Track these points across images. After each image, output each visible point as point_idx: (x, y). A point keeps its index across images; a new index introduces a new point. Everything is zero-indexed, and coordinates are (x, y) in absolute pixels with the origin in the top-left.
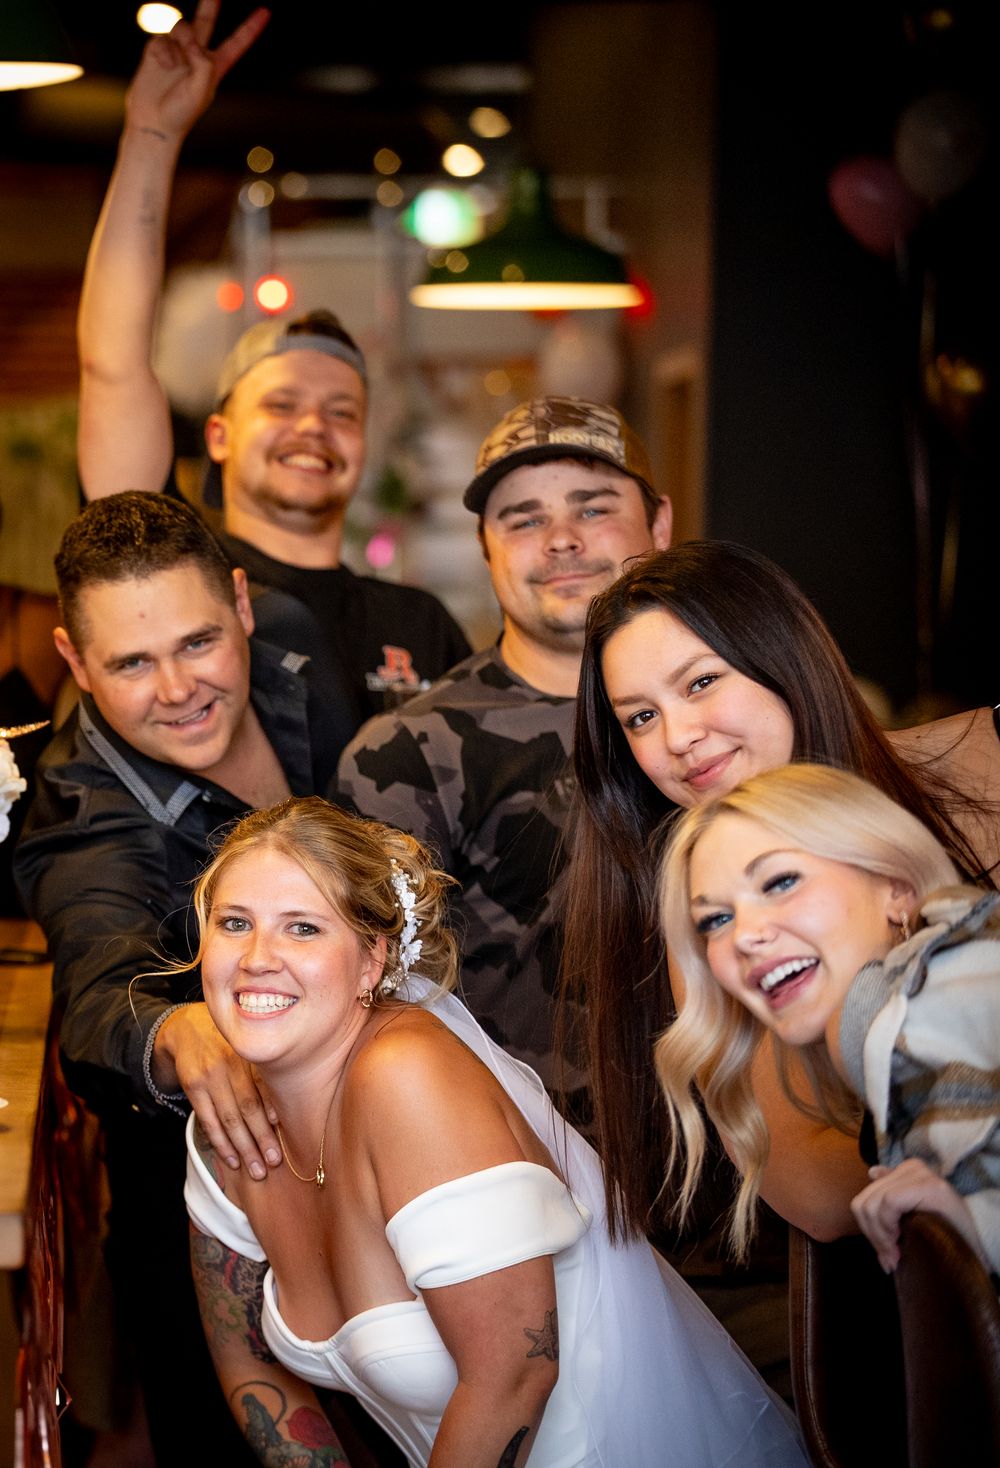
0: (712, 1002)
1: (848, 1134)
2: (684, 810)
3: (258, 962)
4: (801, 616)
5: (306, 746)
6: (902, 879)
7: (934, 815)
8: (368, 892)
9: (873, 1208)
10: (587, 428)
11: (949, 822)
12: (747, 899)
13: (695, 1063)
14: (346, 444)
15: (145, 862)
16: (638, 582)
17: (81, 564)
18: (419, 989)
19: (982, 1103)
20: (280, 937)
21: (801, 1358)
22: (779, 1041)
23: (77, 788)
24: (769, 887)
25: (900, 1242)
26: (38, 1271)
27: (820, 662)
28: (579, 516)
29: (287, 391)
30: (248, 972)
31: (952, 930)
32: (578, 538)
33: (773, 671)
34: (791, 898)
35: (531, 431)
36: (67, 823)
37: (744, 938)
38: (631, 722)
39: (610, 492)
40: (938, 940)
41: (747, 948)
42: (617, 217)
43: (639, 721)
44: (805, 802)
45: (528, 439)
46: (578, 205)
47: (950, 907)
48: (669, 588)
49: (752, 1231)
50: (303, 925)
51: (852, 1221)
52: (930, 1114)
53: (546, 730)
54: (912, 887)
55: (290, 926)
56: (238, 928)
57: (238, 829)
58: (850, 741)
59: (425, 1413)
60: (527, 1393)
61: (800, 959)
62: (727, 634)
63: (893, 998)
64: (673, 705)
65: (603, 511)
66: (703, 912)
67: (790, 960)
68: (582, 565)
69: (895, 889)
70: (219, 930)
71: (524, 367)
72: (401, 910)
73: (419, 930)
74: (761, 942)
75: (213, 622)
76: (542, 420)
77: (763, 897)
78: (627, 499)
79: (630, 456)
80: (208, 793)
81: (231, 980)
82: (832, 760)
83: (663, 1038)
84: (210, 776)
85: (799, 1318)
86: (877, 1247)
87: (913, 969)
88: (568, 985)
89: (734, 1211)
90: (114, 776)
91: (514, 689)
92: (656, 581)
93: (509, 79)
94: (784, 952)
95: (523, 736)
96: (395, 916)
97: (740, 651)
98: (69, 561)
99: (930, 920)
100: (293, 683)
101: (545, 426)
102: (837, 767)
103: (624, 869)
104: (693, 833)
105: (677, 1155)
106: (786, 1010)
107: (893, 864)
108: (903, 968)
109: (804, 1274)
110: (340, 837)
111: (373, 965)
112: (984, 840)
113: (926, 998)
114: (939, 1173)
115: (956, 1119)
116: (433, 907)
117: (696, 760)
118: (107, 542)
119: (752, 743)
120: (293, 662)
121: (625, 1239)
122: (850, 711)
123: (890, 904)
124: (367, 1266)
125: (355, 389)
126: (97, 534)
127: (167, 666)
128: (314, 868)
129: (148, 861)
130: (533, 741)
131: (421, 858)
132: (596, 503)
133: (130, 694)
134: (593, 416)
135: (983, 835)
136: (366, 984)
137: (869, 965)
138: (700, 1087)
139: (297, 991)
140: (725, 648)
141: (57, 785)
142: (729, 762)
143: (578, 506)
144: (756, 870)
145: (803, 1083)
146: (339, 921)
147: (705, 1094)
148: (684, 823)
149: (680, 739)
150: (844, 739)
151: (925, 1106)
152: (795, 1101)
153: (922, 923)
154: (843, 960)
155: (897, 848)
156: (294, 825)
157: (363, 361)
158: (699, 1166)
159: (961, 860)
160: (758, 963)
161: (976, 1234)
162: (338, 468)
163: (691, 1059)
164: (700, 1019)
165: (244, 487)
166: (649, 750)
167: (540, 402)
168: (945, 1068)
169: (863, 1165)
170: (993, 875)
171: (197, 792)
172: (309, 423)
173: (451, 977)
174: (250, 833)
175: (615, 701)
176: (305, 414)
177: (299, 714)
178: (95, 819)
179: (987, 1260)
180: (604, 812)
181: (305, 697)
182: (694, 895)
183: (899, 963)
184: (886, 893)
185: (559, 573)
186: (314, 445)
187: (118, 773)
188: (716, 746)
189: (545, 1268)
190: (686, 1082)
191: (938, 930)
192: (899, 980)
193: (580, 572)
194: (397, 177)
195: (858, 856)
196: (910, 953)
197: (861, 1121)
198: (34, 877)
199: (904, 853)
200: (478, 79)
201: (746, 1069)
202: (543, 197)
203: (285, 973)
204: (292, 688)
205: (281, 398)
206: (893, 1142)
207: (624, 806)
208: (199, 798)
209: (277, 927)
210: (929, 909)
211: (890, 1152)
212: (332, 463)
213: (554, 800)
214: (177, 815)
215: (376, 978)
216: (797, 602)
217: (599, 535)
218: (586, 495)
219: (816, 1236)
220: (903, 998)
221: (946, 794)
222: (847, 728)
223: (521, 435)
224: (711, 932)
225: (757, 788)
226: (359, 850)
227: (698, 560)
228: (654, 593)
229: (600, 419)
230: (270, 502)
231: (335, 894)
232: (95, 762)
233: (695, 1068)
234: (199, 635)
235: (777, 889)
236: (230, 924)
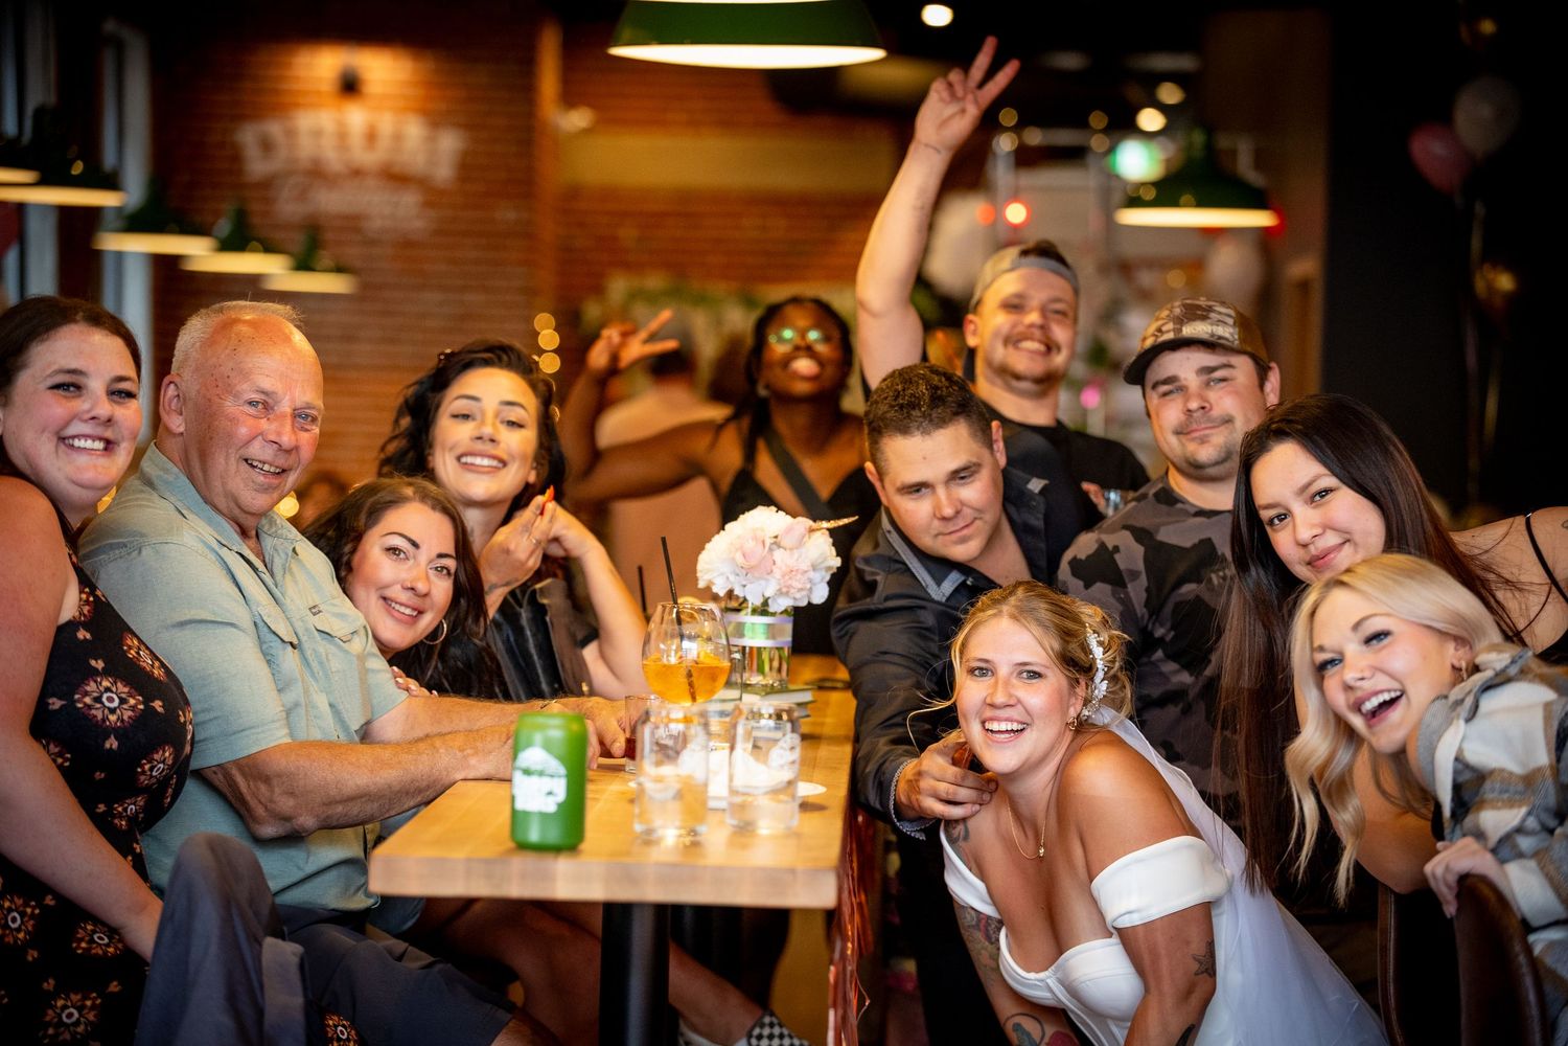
0: (1327, 721)
1: (1422, 818)
2: (1308, 585)
3: (1000, 699)
4: (1392, 448)
5: (1042, 545)
6: (1461, 635)
7: (1483, 591)
8: (1074, 647)
9: (1439, 871)
10: (1209, 321)
11: (1494, 597)
12: (1353, 649)
13: (1313, 765)
14: (1060, 334)
15: (922, 632)
16: (1277, 422)
17: (882, 420)
18: (1106, 716)
19: (1517, 797)
20: (1014, 681)
21: (1386, 977)
22: (1374, 752)
23: (877, 574)
24: (1368, 640)
25: (1458, 896)
26: (846, 910)
27: (1405, 482)
28: (1207, 384)
29: (1019, 296)
30: (992, 706)
31: (1497, 675)
32: (1208, 402)
33: (1371, 486)
34: (1384, 647)
35: (1170, 326)
36: (868, 600)
37: (1350, 676)
38: (1271, 522)
39: (1229, 366)
40: (1487, 681)
41: (1352, 683)
42: (1261, 161)
43: (1276, 521)
44: (1395, 581)
45: (1168, 331)
46: (1234, 153)
47: (1495, 658)
48: (1300, 427)
49: (1351, 885)
50: (1029, 672)
51: (1424, 880)
52: (1482, 805)
53: (1203, 537)
54: (1469, 643)
55: (1021, 673)
56: (983, 675)
57: (980, 603)
58: (1426, 539)
59: (1118, 1019)
60: (1195, 1000)
61: (1389, 691)
62: (1339, 460)
63: (1455, 721)
64: (1300, 510)
65: (1223, 380)
66: (1321, 657)
67: (1382, 692)
68: (1210, 420)
69: (1457, 644)
70: (969, 676)
71: (1195, 266)
72: (1094, 659)
73: (1106, 673)
74: (1362, 679)
75: (974, 460)
76: (1178, 318)
77: (1364, 648)
78: (1242, 369)
79: (1242, 340)
80: (970, 579)
81: (979, 713)
82: (1413, 551)
83: (1291, 746)
84: (972, 565)
85: (1384, 949)
86: (1441, 899)
87: (1469, 701)
88: (1224, 710)
89: (1338, 871)
90: (904, 564)
91: (1179, 506)
92: (1290, 422)
93: (1185, 63)
94: (1379, 687)
95: (1187, 542)
96: (1091, 665)
97: (1349, 472)
98: (875, 416)
99: (1481, 667)
100: (1035, 500)
101: (1180, 321)
102: (1415, 555)
103: (1264, 626)
104: (1316, 601)
105: (1299, 830)
106: (1377, 729)
107: (1456, 626)
108: (1462, 701)
109: (1389, 917)
110: (1054, 608)
111: (1076, 699)
112: (1518, 610)
113: (1479, 722)
114: (1485, 847)
115: (1499, 808)
116: (1115, 658)
117: (1316, 549)
118: (901, 407)
119: (1357, 537)
120: (1036, 485)
121: (1262, 890)
122: (1425, 516)
123: (1453, 654)
124: (1077, 912)
125: (1068, 294)
126: (895, 400)
127: (941, 491)
128: (1037, 631)
129: (924, 632)
130: (1195, 546)
131: (1105, 622)
132: (1218, 374)
133: (916, 513)
134: (1214, 311)
135: (1517, 607)
136: (1072, 713)
137: (1438, 698)
138: (1316, 782)
139: (1028, 720)
140: (1337, 470)
141: (864, 571)
142: (1340, 551)
143: (1205, 377)
144: (1360, 628)
145: (1390, 783)
146: (1056, 669)
147: (1320, 787)
148: (1309, 594)
149: (1305, 534)
150: (1421, 536)
151: (1477, 799)
152: (1383, 793)
153: (1476, 669)
154: (1420, 692)
155: (1458, 614)
156: (1020, 600)
157: (1075, 276)
158: (1314, 838)
159: (1502, 623)
160: (1359, 694)
161: (1512, 891)
162: (1055, 351)
163: (1311, 762)
164: (1318, 733)
165: (989, 363)
166: (1284, 542)
167: (1177, 304)
168: (1492, 772)
169: (1432, 839)
170: (1524, 635)
171: (963, 578)
172: (1033, 317)
173: (1127, 708)
174: (989, 607)
175: (1259, 506)
176: (1031, 311)
177: (1037, 521)
178: (887, 599)
179: (1519, 909)
180: (1251, 586)
181: (1043, 511)
182: (1316, 645)
183: (1460, 697)
184: (1451, 647)
185: (1195, 426)
186: (1037, 333)
187: (908, 562)
188: (1331, 539)
189: (1205, 912)
190: (1307, 777)
191: (1488, 674)
192: (1459, 709)
193: (1210, 425)
194: (1106, 131)
195: (1433, 620)
196: (1468, 690)
197: (1432, 809)
198: (847, 637)
199: (1463, 618)
200: (1162, 62)
201: (1350, 769)
202: (1209, 147)
203: (1019, 706)
204: (1034, 504)
205: (1016, 301)
206: (1455, 825)
207: (1265, 581)
208: (964, 583)
209: (1012, 673)
210: (1480, 659)
211: (1453, 831)
212: (1050, 347)
213: (1211, 588)
214: (948, 594)
215: (1079, 708)
216: (1389, 439)
217: (1221, 398)
218: (1211, 370)
219: (1397, 890)
220: (1462, 722)
221: (1492, 577)
222: (1423, 528)
223: (1164, 329)
224: (1326, 671)
225: (1361, 570)
226: (1067, 618)
227: (1319, 407)
228: (1288, 430)
229: (1220, 313)
230: (1005, 373)
231: (1052, 649)
232: (892, 554)
233: (1313, 768)
234: (964, 469)
235: (1374, 642)
236: (977, 672)
